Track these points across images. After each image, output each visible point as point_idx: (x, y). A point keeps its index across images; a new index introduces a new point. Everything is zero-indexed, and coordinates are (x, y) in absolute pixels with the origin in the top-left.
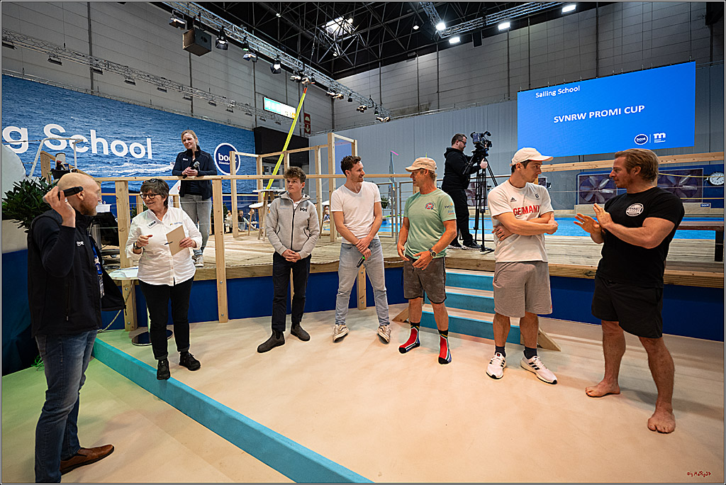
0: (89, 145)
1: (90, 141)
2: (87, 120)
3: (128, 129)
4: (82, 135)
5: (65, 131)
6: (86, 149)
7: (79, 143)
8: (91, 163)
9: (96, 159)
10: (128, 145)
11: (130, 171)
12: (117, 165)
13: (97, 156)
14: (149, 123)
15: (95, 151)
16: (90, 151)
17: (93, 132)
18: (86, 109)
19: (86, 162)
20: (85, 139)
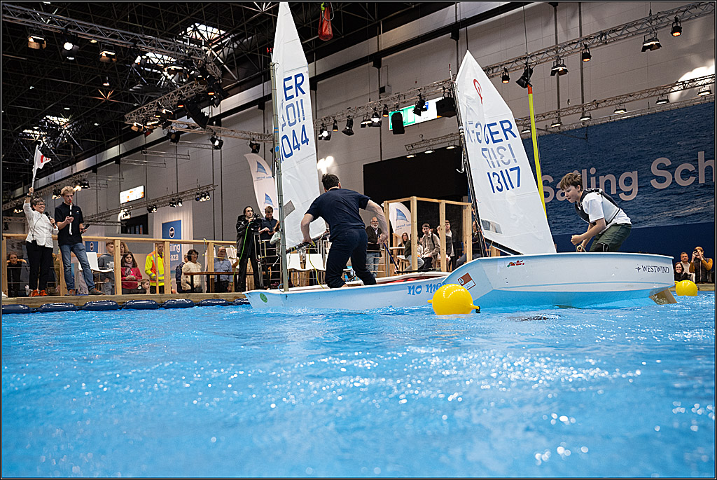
0: (695, 174)
1: (697, 168)
2: (694, 141)
4: (688, 162)
5: (670, 164)
6: (692, 179)
7: (685, 174)
8: (696, 197)
9: (702, 190)
13: (704, 186)
15: (702, 181)
16: (697, 180)
17: (701, 155)
18: (694, 126)
19: (691, 198)
20: (691, 168)
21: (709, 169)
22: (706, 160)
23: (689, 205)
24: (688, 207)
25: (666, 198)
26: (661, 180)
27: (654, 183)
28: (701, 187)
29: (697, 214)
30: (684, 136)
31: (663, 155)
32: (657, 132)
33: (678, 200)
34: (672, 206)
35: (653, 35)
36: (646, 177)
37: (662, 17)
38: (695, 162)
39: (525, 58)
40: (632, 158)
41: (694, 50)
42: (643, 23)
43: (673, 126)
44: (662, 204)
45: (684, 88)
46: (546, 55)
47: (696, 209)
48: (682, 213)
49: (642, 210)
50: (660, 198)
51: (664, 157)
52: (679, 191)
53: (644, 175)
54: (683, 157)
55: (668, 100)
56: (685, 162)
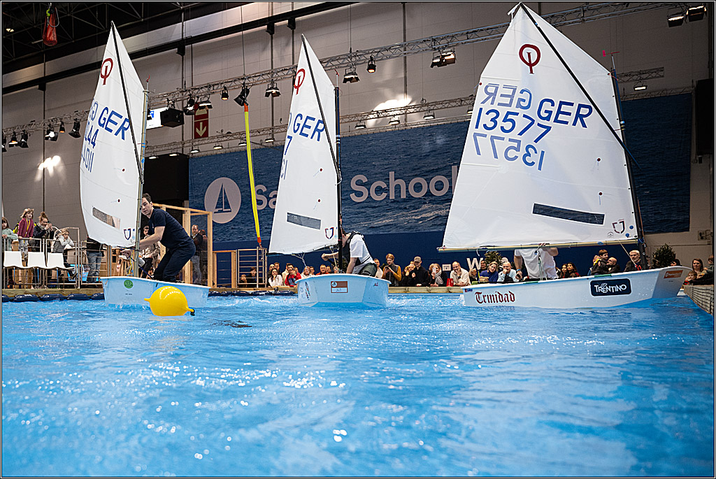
0: (387, 191)
1: (388, 186)
2: (386, 162)
3: (429, 160)
4: (381, 180)
5: (367, 181)
7: (379, 190)
8: (387, 211)
9: (393, 205)
10: (428, 181)
11: (429, 215)
12: (414, 209)
13: (394, 201)
14: (457, 143)
15: (392, 197)
16: (388, 196)
17: (392, 174)
18: (387, 149)
19: (384, 211)
20: (384, 185)
21: (398, 188)
22: (395, 179)
23: (381, 217)
24: (381, 219)
25: (363, 210)
26: (359, 194)
27: (353, 196)
28: (392, 202)
29: (388, 225)
30: (378, 157)
31: (361, 172)
32: (355, 153)
33: (373, 212)
34: (368, 218)
35: (353, 70)
36: (347, 191)
37: (360, 55)
38: (387, 180)
39: (243, 79)
41: (386, 84)
42: (344, 59)
43: (369, 149)
44: (360, 215)
45: (378, 117)
46: (261, 78)
47: (387, 221)
48: (375, 224)
50: (358, 210)
51: (362, 174)
52: (374, 205)
53: (345, 189)
54: (377, 176)
55: (365, 126)
56: (379, 180)
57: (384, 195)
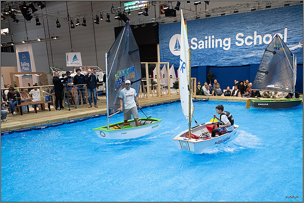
3: (273, 26)
5: (243, 36)
7: (249, 40)
14: (288, 17)
15: (255, 43)
17: (255, 33)
20: (251, 38)
21: (258, 39)
22: (257, 35)
23: (250, 53)
24: (249, 54)
27: (237, 43)
31: (241, 32)
33: (246, 51)
40: (229, 32)
47: (252, 55)
49: (232, 54)
51: (241, 33)
53: (233, 40)
54: (249, 33)
57: (251, 43)
